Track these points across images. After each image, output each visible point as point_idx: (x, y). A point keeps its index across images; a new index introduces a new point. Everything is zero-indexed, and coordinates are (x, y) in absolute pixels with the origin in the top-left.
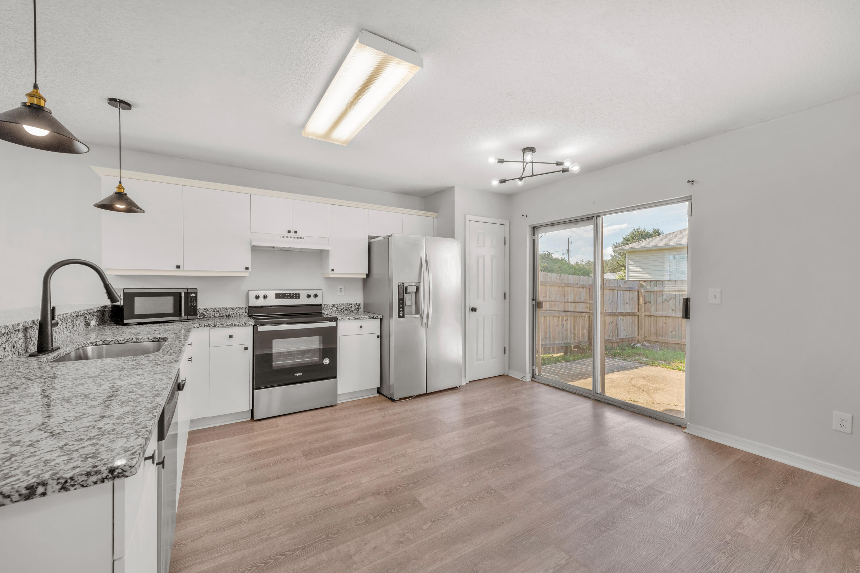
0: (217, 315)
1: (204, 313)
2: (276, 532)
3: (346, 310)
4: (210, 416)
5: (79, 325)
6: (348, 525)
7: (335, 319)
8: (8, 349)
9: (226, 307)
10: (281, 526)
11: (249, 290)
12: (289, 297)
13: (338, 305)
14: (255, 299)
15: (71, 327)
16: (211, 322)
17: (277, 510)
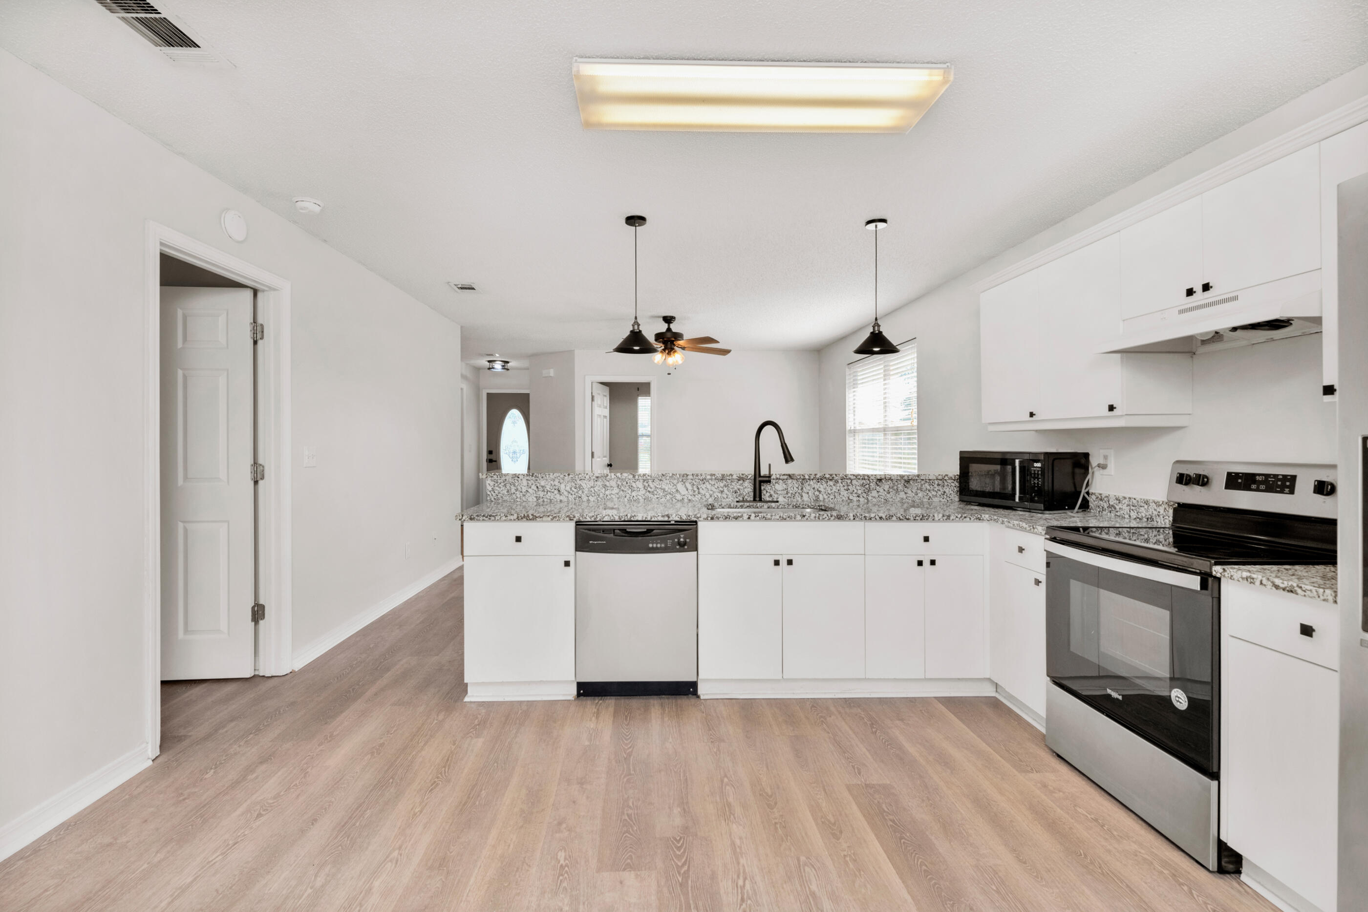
1: (1116, 506)
12: (1262, 487)
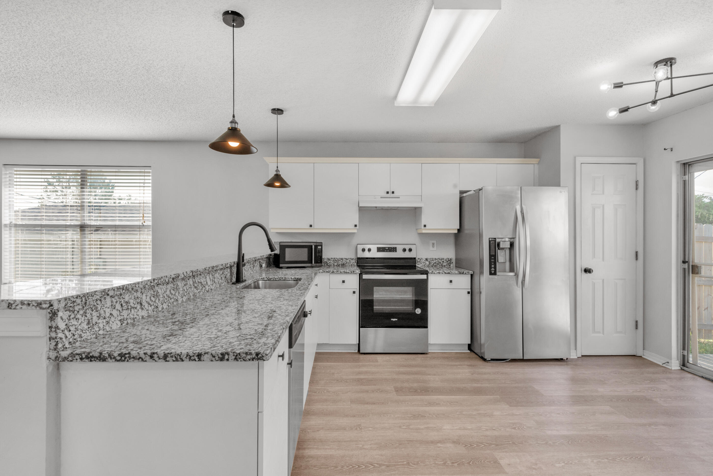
0: (336, 264)
1: (327, 262)
2: (369, 446)
3: (438, 264)
4: (330, 343)
5: (257, 266)
6: (427, 461)
7: (426, 273)
8: (223, 279)
9: (341, 258)
10: (373, 442)
11: (357, 244)
12: (388, 251)
13: (430, 259)
14: (362, 252)
15: (252, 267)
16: (331, 269)
17: (370, 429)
